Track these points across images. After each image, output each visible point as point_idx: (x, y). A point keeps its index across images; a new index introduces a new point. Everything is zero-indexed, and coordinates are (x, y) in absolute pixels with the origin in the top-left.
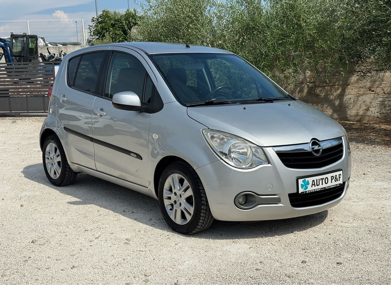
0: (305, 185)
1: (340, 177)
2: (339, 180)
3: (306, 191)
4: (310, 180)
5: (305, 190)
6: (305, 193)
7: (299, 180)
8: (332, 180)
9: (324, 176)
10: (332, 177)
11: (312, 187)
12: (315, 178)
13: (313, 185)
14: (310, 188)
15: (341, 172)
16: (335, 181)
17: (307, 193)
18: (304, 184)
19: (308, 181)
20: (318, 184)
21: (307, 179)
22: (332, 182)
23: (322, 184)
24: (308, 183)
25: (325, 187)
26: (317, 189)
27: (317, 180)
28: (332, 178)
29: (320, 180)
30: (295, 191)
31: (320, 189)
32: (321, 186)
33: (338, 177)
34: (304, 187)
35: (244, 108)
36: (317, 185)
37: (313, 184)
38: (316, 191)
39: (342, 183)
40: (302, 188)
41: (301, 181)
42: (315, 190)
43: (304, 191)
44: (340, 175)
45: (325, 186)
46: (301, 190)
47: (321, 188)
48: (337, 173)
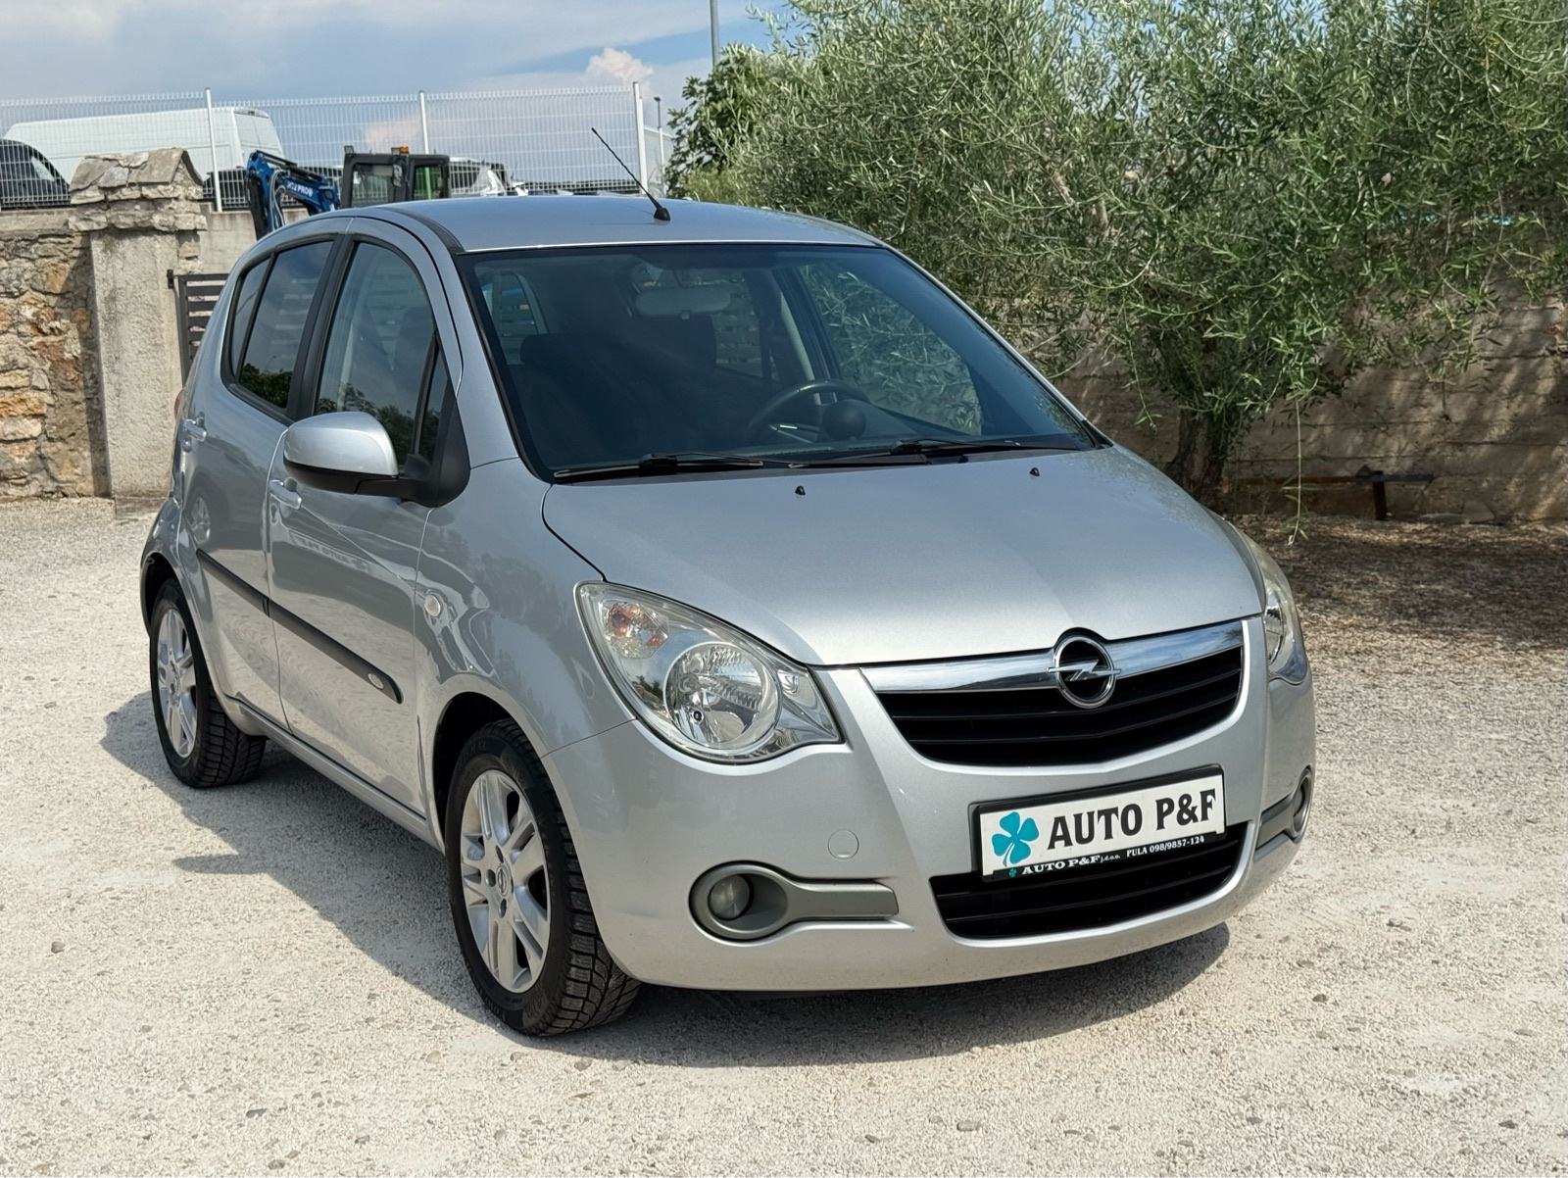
0: (1015, 839)
1: (1206, 805)
2: (1205, 817)
3: (1022, 868)
4: (1043, 816)
5: (1012, 861)
6: (1012, 874)
7: (983, 817)
8: (1165, 819)
9: (1120, 801)
10: (1160, 803)
11: (1051, 846)
12: (1068, 809)
13: (1060, 838)
14: (1041, 854)
15: (1214, 782)
16: (1182, 822)
17: (1027, 875)
18: (1009, 835)
19: (1030, 822)
20: (1085, 834)
21: (1024, 814)
22: (1161, 826)
23: (1109, 835)
24: (1031, 830)
25: (1125, 850)
26: (1080, 858)
27: (1078, 817)
28: (1165, 807)
29: (1096, 816)
30: (965, 867)
31: (1093, 860)
32: (1099, 846)
33: (1197, 801)
34: (1012, 847)
35: (799, 491)
36: (1081, 840)
37: (1060, 832)
38: (1071, 864)
39: (1220, 830)
40: (999, 852)
41: (991, 823)
42: (1066, 861)
43: (1010, 865)
44: (1212, 792)
45: (1120, 841)
46: (993, 863)
47: (1103, 855)
48: (1194, 788)
